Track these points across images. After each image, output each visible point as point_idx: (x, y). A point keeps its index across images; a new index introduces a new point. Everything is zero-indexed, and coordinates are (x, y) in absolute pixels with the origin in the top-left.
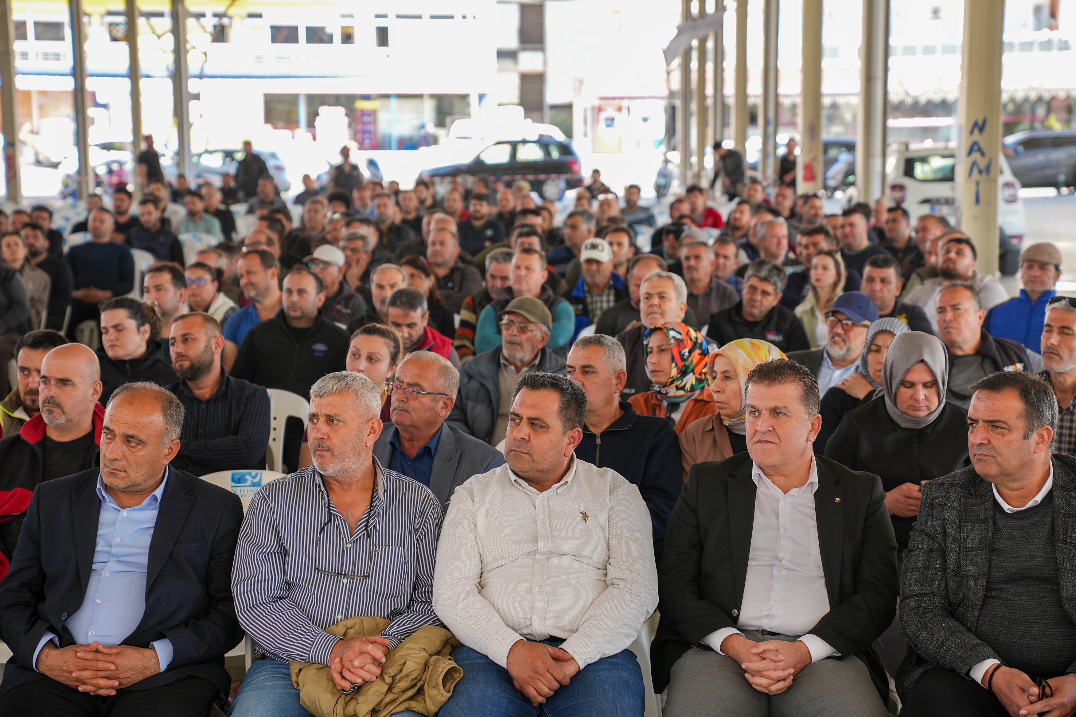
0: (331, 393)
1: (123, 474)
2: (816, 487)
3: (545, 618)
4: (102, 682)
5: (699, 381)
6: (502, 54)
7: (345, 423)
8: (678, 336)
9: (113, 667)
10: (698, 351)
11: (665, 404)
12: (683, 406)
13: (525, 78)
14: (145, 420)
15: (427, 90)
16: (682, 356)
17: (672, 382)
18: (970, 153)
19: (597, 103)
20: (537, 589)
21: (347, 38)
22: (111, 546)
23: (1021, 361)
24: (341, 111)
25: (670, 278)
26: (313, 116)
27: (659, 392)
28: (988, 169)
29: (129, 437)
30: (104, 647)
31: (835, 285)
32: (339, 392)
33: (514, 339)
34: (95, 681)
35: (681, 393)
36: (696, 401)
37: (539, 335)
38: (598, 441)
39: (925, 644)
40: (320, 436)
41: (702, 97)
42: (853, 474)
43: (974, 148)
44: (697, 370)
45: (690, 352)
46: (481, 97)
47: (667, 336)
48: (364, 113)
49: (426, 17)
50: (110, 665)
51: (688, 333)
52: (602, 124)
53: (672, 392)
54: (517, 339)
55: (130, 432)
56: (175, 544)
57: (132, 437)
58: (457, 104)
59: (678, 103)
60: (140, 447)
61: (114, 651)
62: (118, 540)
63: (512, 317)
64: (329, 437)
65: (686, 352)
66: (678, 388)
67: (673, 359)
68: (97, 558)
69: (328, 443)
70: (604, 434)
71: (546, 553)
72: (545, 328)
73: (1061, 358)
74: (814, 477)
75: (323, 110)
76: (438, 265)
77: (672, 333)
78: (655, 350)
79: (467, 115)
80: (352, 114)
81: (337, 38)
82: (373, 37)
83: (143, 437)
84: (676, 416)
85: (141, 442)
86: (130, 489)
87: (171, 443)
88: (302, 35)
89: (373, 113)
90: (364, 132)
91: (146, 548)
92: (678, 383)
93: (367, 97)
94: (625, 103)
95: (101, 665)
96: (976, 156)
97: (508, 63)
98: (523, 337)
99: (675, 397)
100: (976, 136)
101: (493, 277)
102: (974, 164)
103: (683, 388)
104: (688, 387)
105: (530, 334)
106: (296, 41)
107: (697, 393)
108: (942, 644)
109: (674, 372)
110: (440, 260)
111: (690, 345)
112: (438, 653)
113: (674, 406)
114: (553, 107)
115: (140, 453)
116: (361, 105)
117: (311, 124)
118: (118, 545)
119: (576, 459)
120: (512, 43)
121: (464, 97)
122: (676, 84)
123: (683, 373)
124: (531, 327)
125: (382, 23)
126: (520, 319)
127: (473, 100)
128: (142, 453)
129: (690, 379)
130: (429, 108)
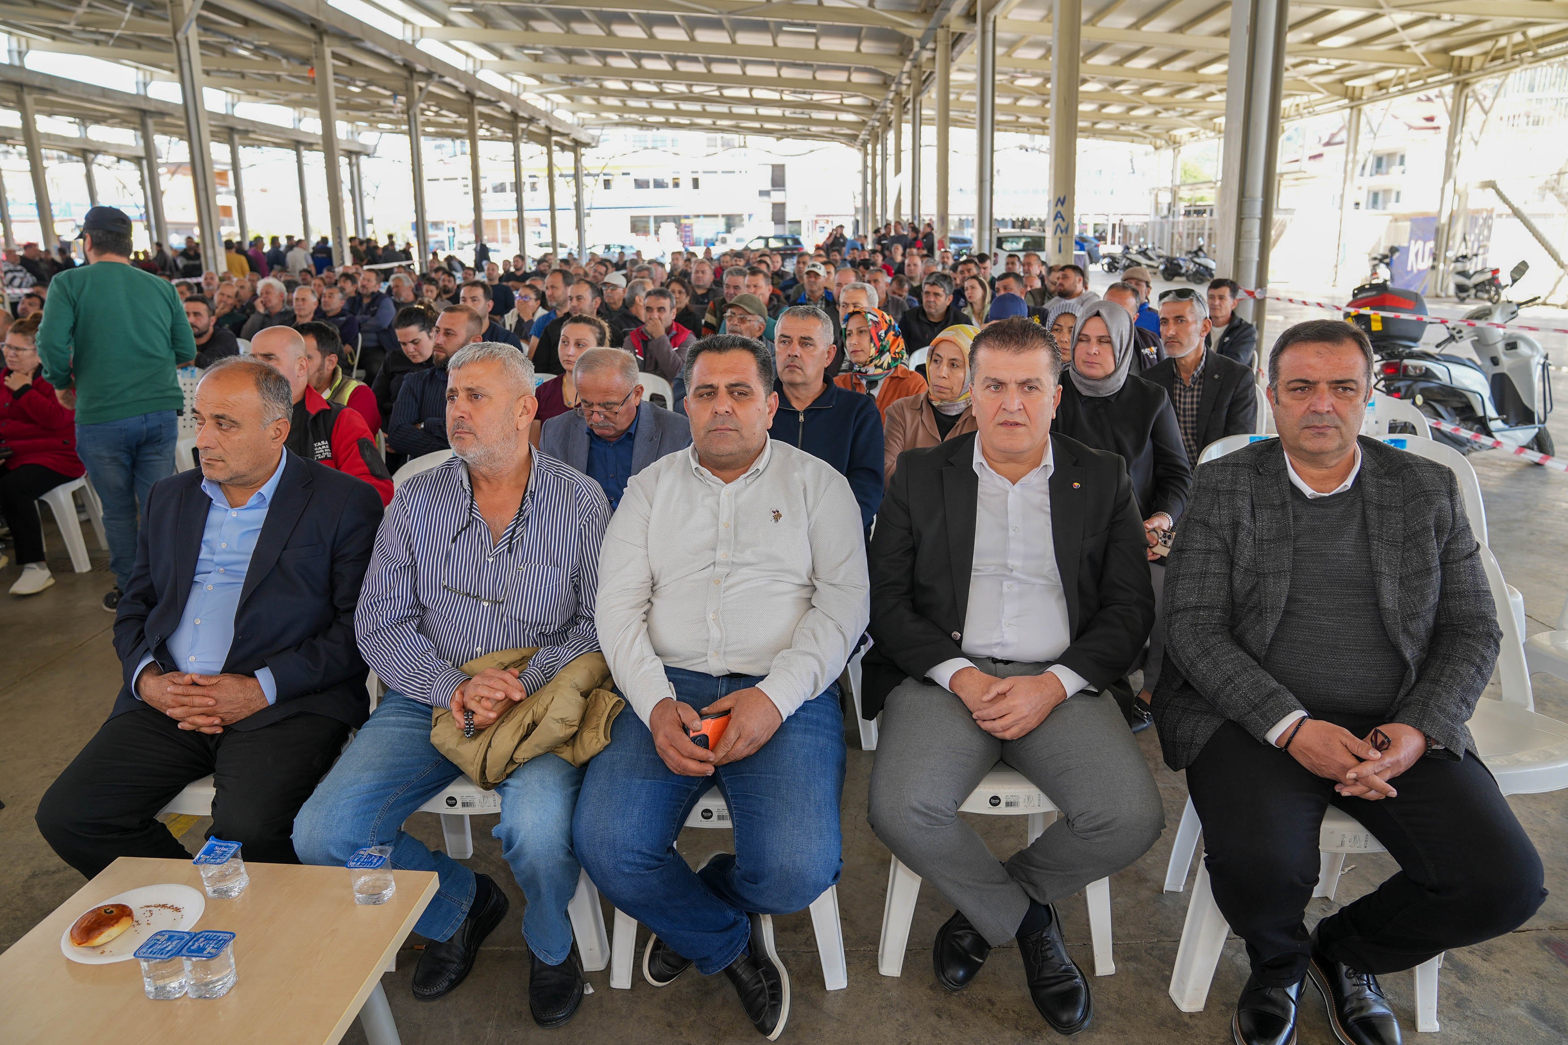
0: (473, 361)
1: (220, 464)
2: (1051, 471)
3: (725, 653)
4: (200, 720)
5: (895, 360)
6: (762, 193)
7: (490, 398)
8: (875, 319)
9: (211, 702)
10: (892, 333)
11: (864, 382)
12: (881, 383)
13: (775, 205)
14: (233, 398)
15: (720, 213)
16: (879, 337)
17: (871, 361)
18: (1055, 219)
19: (815, 218)
20: (711, 616)
21: (676, 185)
22: (214, 554)
23: (1155, 345)
24: (672, 225)
25: (864, 288)
26: (657, 229)
27: (860, 371)
28: (1067, 229)
29: (218, 417)
30: (201, 676)
31: (984, 298)
32: (482, 360)
33: (735, 328)
34: (190, 719)
35: (880, 371)
36: (892, 378)
37: (756, 325)
38: (801, 418)
39: (1204, 675)
40: (458, 414)
41: (874, 214)
42: (1091, 453)
43: (1058, 215)
44: (892, 350)
45: (886, 333)
46: (750, 216)
47: (865, 319)
48: (686, 226)
49: (719, 172)
50: (207, 699)
51: (883, 316)
52: (818, 229)
53: (871, 370)
54: (738, 328)
55: (219, 412)
56: (284, 549)
57: (222, 417)
58: (737, 219)
59: (859, 218)
60: (234, 430)
61: (214, 681)
62: (224, 545)
63: (734, 310)
64: (471, 417)
65: (882, 333)
66: (876, 367)
67: (871, 340)
68: (200, 567)
69: (470, 423)
70: (807, 412)
71: (726, 564)
72: (761, 319)
73: (1181, 344)
74: (1049, 459)
75: (663, 225)
76: (699, 287)
77: (870, 316)
78: (855, 332)
79: (742, 226)
80: (679, 226)
81: (671, 184)
82: (691, 184)
83: (235, 417)
84: (875, 392)
85: (234, 424)
86: (235, 481)
87: (275, 424)
88: (652, 184)
89: (690, 226)
90: (686, 236)
91: (248, 554)
92: (876, 362)
93: (687, 217)
94: (830, 219)
95: (197, 700)
96: (1059, 220)
97: (765, 198)
98: (743, 327)
99: (874, 375)
100: (1059, 207)
101: (728, 286)
102: (1058, 226)
103: (881, 366)
104: (885, 365)
105: (748, 324)
106: (648, 187)
107: (893, 370)
108: (1230, 679)
109: (873, 352)
110: (701, 284)
111: (885, 327)
112: (599, 687)
113: (873, 384)
114: (790, 222)
115: (237, 438)
116: (684, 221)
117: (656, 233)
118: (225, 552)
119: (769, 439)
120: (768, 186)
121: (740, 216)
122: (859, 204)
123: (881, 352)
124: (749, 318)
125: (695, 176)
126: (740, 311)
127: (746, 217)
128: (238, 437)
129: (887, 358)
130: (721, 224)
